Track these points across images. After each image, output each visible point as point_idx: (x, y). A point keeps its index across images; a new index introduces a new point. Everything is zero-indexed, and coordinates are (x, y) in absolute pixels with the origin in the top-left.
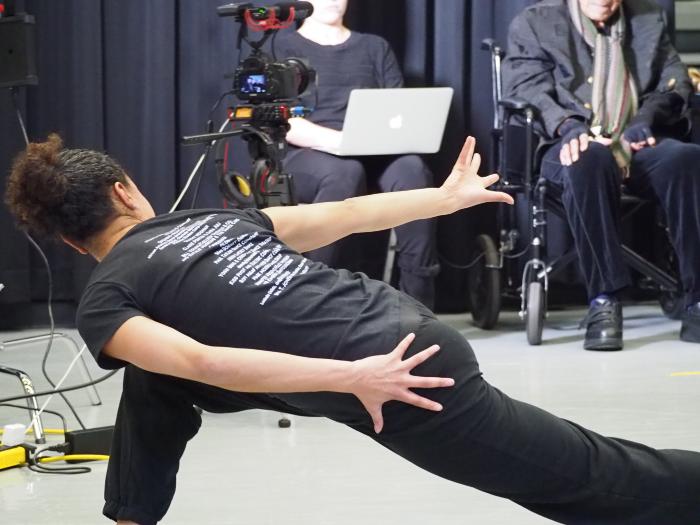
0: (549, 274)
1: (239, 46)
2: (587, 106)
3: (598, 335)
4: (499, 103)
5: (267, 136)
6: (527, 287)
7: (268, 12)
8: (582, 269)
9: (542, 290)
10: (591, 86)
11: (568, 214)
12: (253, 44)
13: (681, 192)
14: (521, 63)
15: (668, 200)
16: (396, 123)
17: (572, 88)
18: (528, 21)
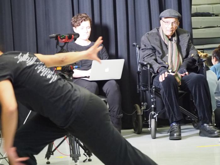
0: (157, 116)
1: (57, 48)
2: (167, 63)
3: (173, 135)
4: (139, 63)
5: (67, 75)
6: (150, 120)
7: (65, 37)
8: (167, 114)
9: (155, 121)
10: (167, 57)
11: (162, 97)
12: (61, 47)
13: (197, 89)
14: (145, 50)
15: (193, 92)
16: (107, 70)
17: (162, 58)
18: (147, 37)
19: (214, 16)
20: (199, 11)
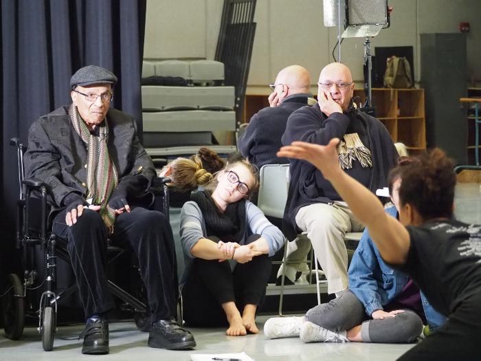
0: (57, 300)
2: (84, 184)
3: (92, 344)
4: (22, 182)
6: (43, 310)
8: (81, 297)
9: (53, 313)
10: (86, 170)
11: (71, 259)
13: (148, 244)
14: (38, 155)
15: (139, 249)
17: (73, 172)
18: (42, 126)
19: (192, 85)
20: (159, 74)
